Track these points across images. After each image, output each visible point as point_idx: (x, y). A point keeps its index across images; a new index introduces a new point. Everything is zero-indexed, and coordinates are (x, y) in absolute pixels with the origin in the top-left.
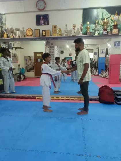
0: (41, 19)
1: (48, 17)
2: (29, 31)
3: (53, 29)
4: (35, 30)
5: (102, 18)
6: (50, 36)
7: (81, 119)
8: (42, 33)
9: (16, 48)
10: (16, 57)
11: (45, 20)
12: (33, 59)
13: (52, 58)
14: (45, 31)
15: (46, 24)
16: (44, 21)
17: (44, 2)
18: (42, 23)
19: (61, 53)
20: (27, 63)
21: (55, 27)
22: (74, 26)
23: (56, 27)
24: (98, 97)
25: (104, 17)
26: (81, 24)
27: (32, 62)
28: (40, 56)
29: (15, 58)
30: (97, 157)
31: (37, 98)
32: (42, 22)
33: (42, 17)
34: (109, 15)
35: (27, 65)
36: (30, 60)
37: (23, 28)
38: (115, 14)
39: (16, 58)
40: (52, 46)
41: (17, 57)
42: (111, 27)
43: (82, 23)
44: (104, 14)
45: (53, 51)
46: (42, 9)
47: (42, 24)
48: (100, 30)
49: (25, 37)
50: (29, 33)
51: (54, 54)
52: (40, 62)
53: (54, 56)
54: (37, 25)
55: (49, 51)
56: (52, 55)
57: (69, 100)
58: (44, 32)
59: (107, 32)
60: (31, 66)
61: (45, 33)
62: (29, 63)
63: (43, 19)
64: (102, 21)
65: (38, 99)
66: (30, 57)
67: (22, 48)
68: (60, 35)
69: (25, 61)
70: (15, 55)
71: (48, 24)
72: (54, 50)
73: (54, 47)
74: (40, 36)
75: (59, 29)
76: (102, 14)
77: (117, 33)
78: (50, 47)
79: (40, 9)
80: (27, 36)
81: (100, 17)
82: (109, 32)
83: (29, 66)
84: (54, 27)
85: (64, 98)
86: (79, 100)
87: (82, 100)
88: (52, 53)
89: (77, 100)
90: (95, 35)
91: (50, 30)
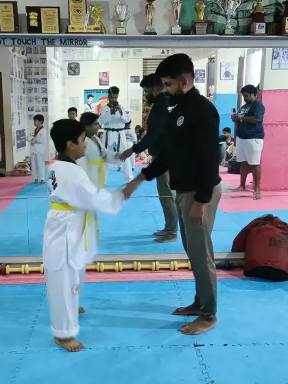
3: (72, 3)
6: (60, 31)
7: (196, 346)
8: (29, 19)
13: (37, 94)
14: (37, 10)
19: (69, 74)
31: (9, 269)
42: (279, 7)
45: (40, 65)
48: (239, 16)
51: (44, 77)
53: (44, 86)
55: (25, 67)
56: (38, 82)
57: (132, 270)
58: (33, 15)
59: (264, 25)
61: (39, 20)
65: (12, 273)
68: (97, 29)
72: (44, 60)
73: (44, 52)
74: (17, 29)
78: (29, 51)
82: (270, 24)
85: (116, 266)
86: (169, 269)
87: (180, 269)
88: (38, 74)
89: (161, 269)
90: (223, 33)
91: (59, 8)
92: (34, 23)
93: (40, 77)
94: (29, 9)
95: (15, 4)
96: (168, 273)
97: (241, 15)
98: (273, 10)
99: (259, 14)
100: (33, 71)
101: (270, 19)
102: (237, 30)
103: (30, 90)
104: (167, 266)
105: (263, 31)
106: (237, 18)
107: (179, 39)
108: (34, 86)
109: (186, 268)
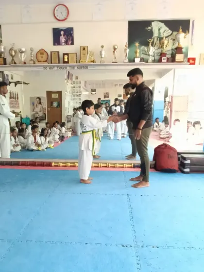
0: (61, 35)
1: (72, 32)
2: (42, 54)
3: (82, 51)
4: (51, 52)
5: (158, 37)
6: (76, 63)
7: (127, 195)
8: (64, 58)
9: (16, 83)
10: (15, 98)
11: (68, 37)
12: (45, 102)
13: (77, 101)
14: (67, 54)
15: (70, 43)
16: (65, 39)
17: (67, 8)
18: (63, 41)
19: (92, 94)
20: (34, 110)
21: (84, 49)
22: (115, 49)
23: (86, 49)
24: (154, 162)
25: (162, 35)
26: (126, 46)
27: (44, 107)
28: (57, 97)
29: (14, 100)
30: (153, 247)
31: (53, 164)
32: (63, 39)
33: (62, 33)
34: (170, 32)
35: (34, 113)
36: (40, 103)
37: (32, 50)
38: (178, 31)
39: (16, 100)
40: (77, 80)
41: (18, 98)
42: (173, 51)
43: (127, 43)
44: (162, 31)
45: (78, 89)
46: (63, 19)
47: (63, 44)
49: (34, 64)
50: (42, 57)
51: (80, 93)
52: (57, 107)
53: (80, 97)
54: (54, 44)
55: (72, 90)
56: (77, 96)
57: (106, 167)
58: (66, 57)
59: (166, 58)
60: (41, 114)
61: (68, 59)
62: (38, 109)
63: (64, 36)
64: (158, 41)
65: (55, 166)
66: (39, 98)
67: (26, 84)
68: (92, 61)
69: (31, 105)
70: (14, 95)
71: (72, 44)
72: (80, 87)
73: (80, 83)
74: (59, 62)
75: (91, 52)
76: (159, 30)
77: (182, 60)
78: (74, 83)
79: (60, 19)
80: (39, 62)
81: (156, 34)
82: (169, 58)
83: (38, 113)
84: (82, 49)
85: (99, 165)
86: (123, 167)
87: (128, 167)
88: (77, 92)
89: (119, 167)
90: (148, 62)
91: (76, 53)
92: (66, 60)
93: (78, 94)
94: (64, 54)
95: (58, 52)
96: (122, 169)
97: (156, 55)
98: (171, 52)
99: (164, 53)
100: (75, 91)
101: (169, 56)
102: (154, 61)
103: (74, 99)
104: (122, 166)
105: (166, 61)
106: (154, 56)
107: (128, 65)
108: (75, 97)
109: (131, 167)
